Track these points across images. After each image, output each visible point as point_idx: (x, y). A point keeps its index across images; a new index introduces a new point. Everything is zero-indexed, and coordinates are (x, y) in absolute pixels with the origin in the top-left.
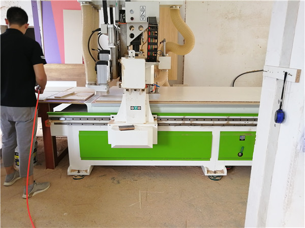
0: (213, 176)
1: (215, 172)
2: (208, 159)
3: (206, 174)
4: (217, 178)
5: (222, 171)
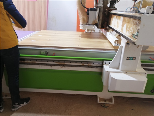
0: (103, 104)
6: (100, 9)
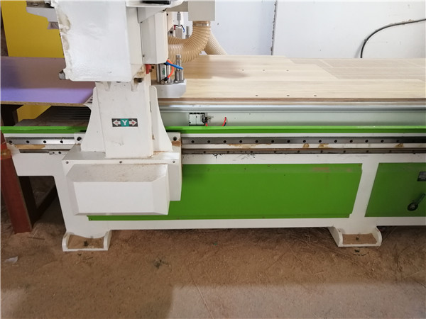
1: (357, 239)
2: (345, 215)
3: (341, 244)
5: (370, 238)
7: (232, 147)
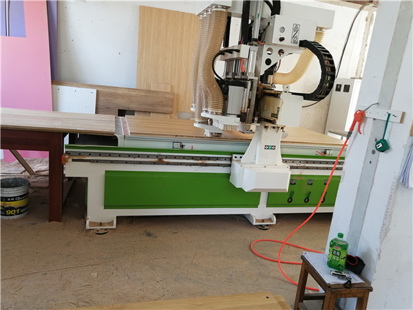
0: (261, 225)
1: (263, 221)
2: (256, 206)
3: (254, 223)
4: (266, 227)
5: (270, 220)
6: (252, 83)
7: (196, 162)
